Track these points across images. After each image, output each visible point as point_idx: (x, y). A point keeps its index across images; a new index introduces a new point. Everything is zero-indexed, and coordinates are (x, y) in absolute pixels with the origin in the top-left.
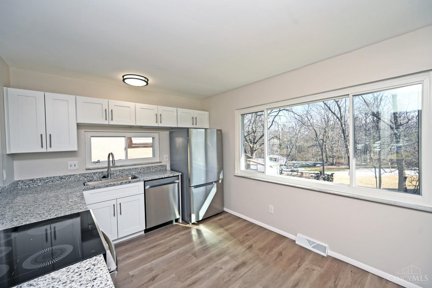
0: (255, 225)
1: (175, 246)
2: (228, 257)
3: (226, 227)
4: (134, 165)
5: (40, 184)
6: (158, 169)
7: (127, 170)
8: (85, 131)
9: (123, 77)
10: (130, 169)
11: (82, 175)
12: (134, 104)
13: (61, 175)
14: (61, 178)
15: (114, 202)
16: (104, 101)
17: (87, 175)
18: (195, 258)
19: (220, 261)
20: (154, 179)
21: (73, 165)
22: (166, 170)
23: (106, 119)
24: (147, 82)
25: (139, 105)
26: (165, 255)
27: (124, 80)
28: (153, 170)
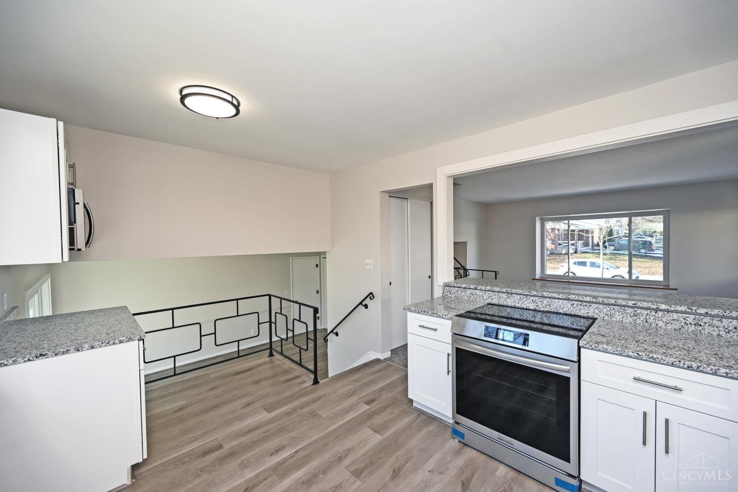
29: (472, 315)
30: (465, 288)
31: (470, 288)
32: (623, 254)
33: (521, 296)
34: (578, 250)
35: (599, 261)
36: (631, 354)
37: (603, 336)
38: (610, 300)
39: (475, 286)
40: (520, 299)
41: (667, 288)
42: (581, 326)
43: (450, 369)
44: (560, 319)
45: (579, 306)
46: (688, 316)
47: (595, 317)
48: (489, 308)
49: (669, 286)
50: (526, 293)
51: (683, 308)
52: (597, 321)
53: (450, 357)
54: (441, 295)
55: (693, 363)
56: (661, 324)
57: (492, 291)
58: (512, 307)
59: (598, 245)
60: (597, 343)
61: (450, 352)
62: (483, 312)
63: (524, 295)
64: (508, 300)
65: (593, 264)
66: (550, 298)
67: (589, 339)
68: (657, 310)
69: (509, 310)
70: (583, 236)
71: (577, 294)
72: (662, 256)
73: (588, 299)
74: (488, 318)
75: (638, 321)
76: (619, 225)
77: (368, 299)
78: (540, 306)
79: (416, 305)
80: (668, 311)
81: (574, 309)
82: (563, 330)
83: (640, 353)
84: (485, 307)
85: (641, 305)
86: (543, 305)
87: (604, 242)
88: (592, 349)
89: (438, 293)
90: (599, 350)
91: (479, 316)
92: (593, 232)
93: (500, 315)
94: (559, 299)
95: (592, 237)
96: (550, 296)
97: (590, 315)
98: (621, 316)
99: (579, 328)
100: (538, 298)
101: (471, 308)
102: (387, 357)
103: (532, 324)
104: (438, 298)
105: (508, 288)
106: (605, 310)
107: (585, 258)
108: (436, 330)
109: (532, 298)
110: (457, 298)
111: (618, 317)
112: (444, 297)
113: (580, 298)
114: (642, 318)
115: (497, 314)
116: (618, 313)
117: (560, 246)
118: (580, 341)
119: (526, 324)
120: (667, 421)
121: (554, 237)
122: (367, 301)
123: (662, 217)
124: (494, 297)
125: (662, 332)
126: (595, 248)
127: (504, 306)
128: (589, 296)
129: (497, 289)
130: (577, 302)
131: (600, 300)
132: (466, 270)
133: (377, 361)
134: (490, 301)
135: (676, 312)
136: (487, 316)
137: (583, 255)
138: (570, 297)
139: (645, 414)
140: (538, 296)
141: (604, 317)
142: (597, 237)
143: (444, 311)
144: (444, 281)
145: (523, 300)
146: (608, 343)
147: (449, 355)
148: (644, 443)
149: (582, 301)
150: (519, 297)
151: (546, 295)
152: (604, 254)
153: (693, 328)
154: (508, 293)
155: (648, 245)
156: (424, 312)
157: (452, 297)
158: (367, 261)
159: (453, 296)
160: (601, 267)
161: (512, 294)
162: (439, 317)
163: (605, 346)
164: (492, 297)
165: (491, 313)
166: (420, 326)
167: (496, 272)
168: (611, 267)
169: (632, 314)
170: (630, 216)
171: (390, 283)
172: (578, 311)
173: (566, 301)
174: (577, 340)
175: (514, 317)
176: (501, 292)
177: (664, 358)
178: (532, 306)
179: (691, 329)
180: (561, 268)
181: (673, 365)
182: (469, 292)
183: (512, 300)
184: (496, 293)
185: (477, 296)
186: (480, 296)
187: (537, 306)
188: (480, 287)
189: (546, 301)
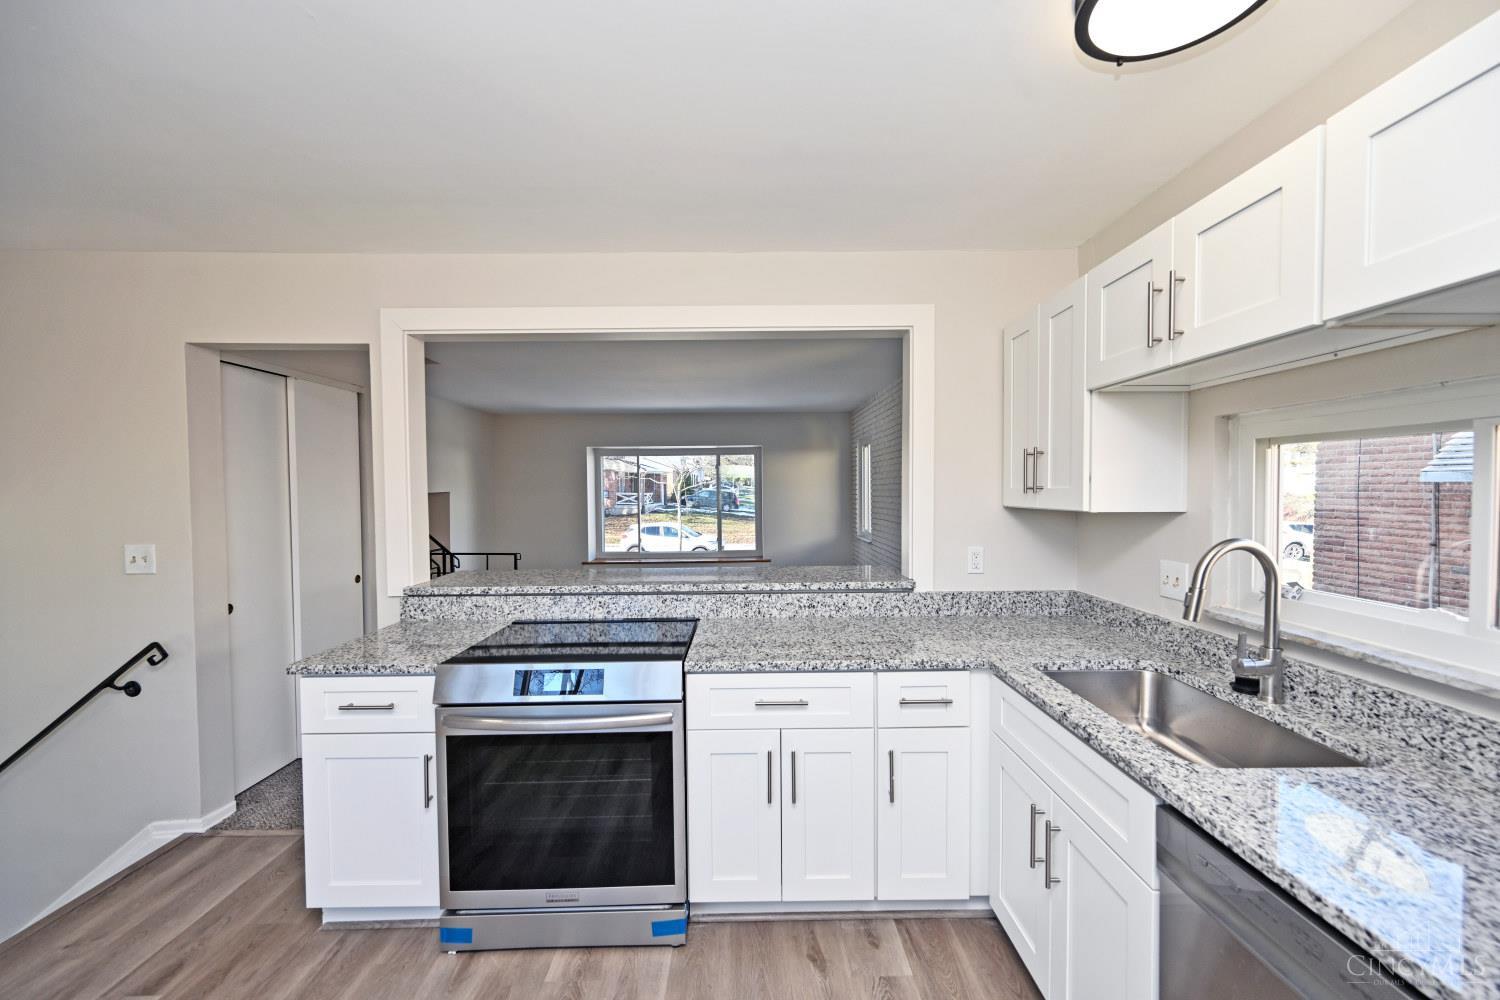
29: (479, 653)
30: (461, 595)
31: (472, 595)
32: (704, 513)
33: (580, 597)
34: (646, 507)
35: (675, 525)
36: (752, 667)
37: (714, 646)
38: (715, 585)
39: (483, 588)
40: (579, 603)
41: (760, 560)
42: (677, 636)
43: (433, 792)
44: (646, 630)
45: (675, 602)
46: (802, 595)
47: (697, 617)
48: (516, 631)
49: (762, 557)
50: (589, 591)
51: (797, 586)
52: (700, 624)
53: (433, 764)
54: (397, 620)
55: (818, 662)
56: (775, 612)
57: (520, 595)
58: (565, 623)
59: (673, 499)
60: (709, 660)
61: (432, 752)
62: (503, 643)
63: (585, 595)
64: (556, 609)
65: (668, 531)
66: (629, 594)
67: (697, 657)
68: (770, 593)
69: (557, 628)
70: (653, 482)
71: (671, 583)
72: (753, 515)
73: (686, 588)
74: (514, 652)
75: (750, 614)
76: (699, 466)
77: (144, 663)
78: (613, 612)
79: (327, 657)
80: (782, 592)
81: (667, 609)
82: (651, 648)
83: (763, 663)
84: (507, 630)
85: (754, 589)
86: (619, 609)
87: (682, 494)
88: (703, 672)
89: (388, 614)
90: (712, 672)
91: (494, 652)
92: (665, 478)
93: (540, 641)
94: (644, 594)
95: (665, 485)
96: (629, 590)
97: (690, 615)
98: (730, 609)
99: (675, 640)
100: (609, 597)
101: (480, 639)
102: (220, 820)
103: (601, 648)
104: (390, 627)
105: (554, 584)
106: (710, 601)
107: (656, 521)
108: (390, 707)
109: (599, 599)
110: (441, 621)
111: (726, 612)
112: (405, 624)
113: (676, 589)
114: (755, 608)
115: (532, 642)
116: (725, 606)
117: (619, 502)
118: (686, 663)
119: (590, 650)
120: (793, 754)
121: (611, 485)
122: (140, 673)
123: (753, 457)
124: (526, 606)
125: (777, 624)
126: (669, 504)
127: (545, 623)
128: (688, 583)
129: (531, 589)
130: (672, 596)
131: (703, 587)
132: (452, 555)
133: (187, 842)
134: (517, 616)
135: (790, 592)
136: (511, 650)
137: (653, 516)
138: (661, 588)
139: (770, 754)
140: (610, 594)
141: (708, 615)
142: (672, 486)
143: (413, 657)
144: (405, 586)
145: (584, 605)
146: (722, 657)
147: (427, 759)
148: (770, 801)
149: (677, 593)
150: (575, 600)
151: (622, 591)
152: (682, 514)
153: (806, 612)
154: (555, 594)
155: (732, 500)
156: (355, 668)
157: (426, 621)
158: (131, 550)
159: (429, 618)
160: (679, 535)
161: (562, 595)
162: (400, 673)
163: (720, 663)
164: (523, 608)
165: (520, 642)
166: (341, 708)
167: (515, 555)
168: (691, 534)
169: (743, 604)
170: (718, 453)
171: (231, 608)
172: (672, 611)
173: (655, 596)
174: (680, 663)
175: (566, 642)
176: (538, 595)
177: (789, 662)
178: (599, 615)
179: (805, 614)
180: (622, 541)
181: (798, 670)
182: (468, 603)
183: (563, 608)
184: (531, 597)
185: (489, 609)
186: (495, 609)
187: (609, 612)
188: (496, 588)
189: (623, 601)
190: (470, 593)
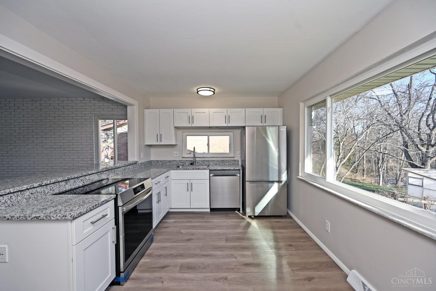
0: (311, 241)
1: (221, 226)
2: (250, 253)
3: (276, 231)
4: (212, 157)
5: (160, 164)
6: (231, 163)
7: (207, 161)
8: (183, 132)
9: (197, 90)
10: (209, 161)
11: (180, 161)
12: (208, 109)
13: (170, 159)
14: (170, 162)
15: (188, 181)
16: (189, 110)
17: (183, 161)
18: (225, 241)
19: (241, 253)
20: (217, 169)
21: (176, 154)
22: (238, 164)
23: (189, 123)
24: (214, 92)
25: (212, 110)
26: (208, 230)
27: (198, 92)
28: (227, 164)
39: (39, 183)
40: (75, 181)
57: (54, 183)
63: (76, 178)
64: (67, 186)
66: (89, 175)
86: (86, 181)
100: (84, 177)
109: (81, 178)
124: (55, 187)
127: (63, 192)
134: (51, 193)
145: (76, 182)
150: (73, 181)
154: (66, 180)
161: (69, 180)
164: (53, 189)
176: (60, 182)
178: (81, 184)
182: (29, 192)
183: (69, 185)
184: (57, 183)
185: (38, 193)
186: (41, 193)
187: (84, 182)
188: (45, 182)
189: (87, 177)
190: (32, 187)
